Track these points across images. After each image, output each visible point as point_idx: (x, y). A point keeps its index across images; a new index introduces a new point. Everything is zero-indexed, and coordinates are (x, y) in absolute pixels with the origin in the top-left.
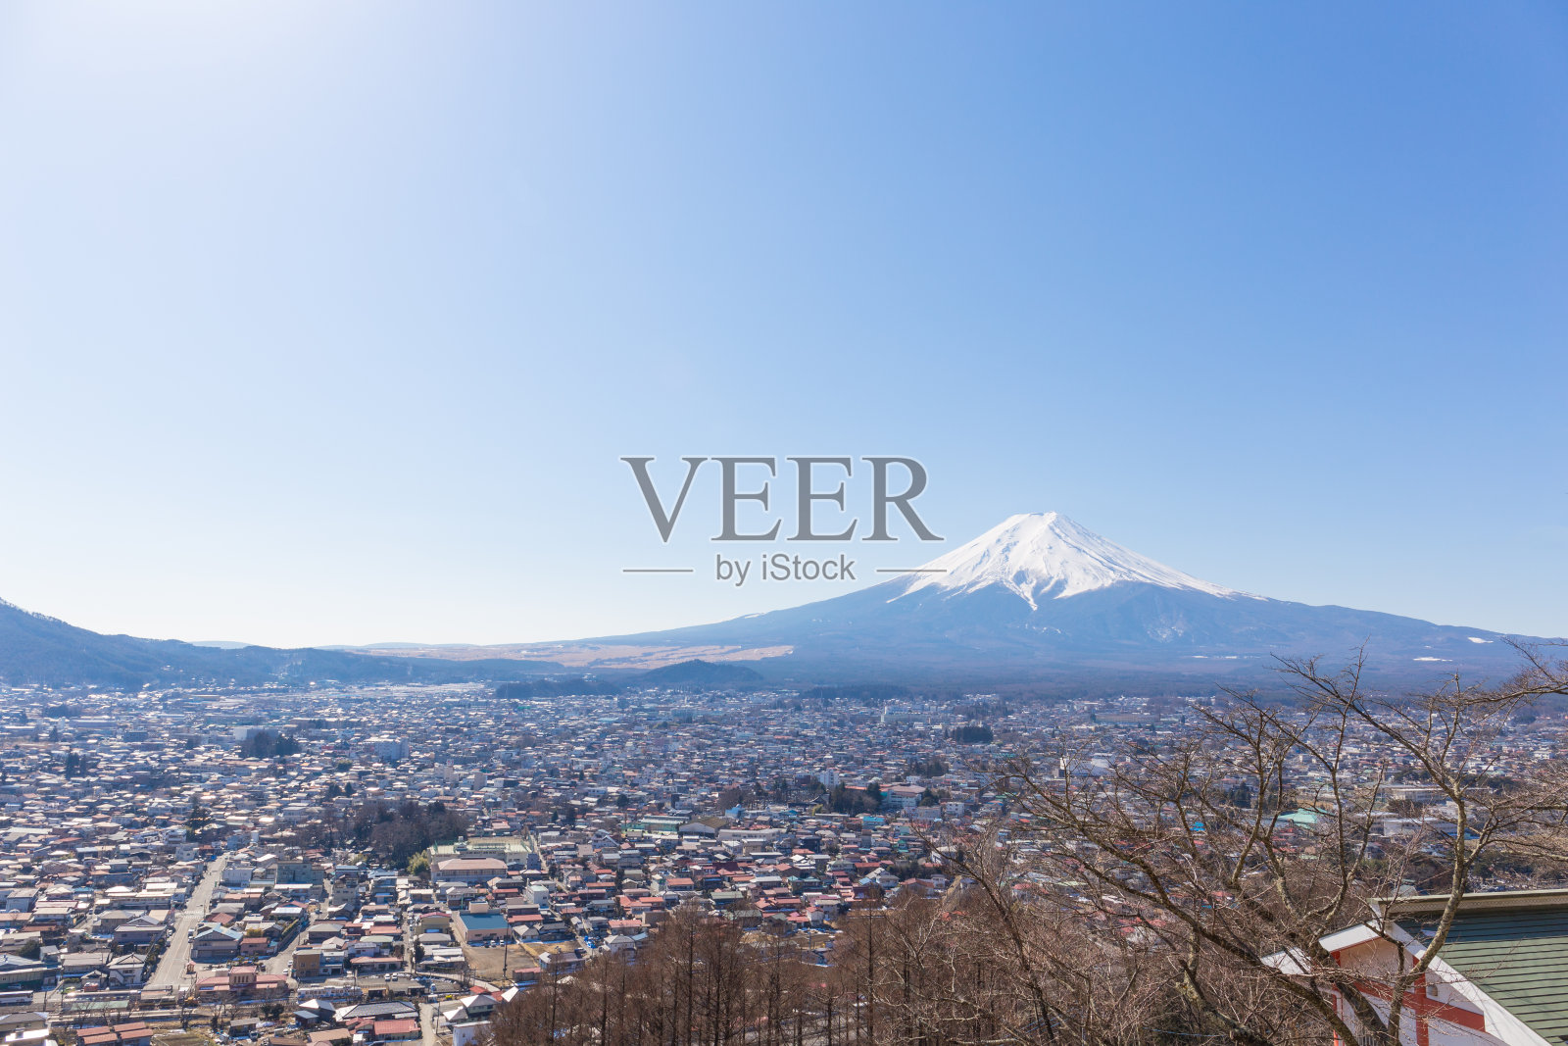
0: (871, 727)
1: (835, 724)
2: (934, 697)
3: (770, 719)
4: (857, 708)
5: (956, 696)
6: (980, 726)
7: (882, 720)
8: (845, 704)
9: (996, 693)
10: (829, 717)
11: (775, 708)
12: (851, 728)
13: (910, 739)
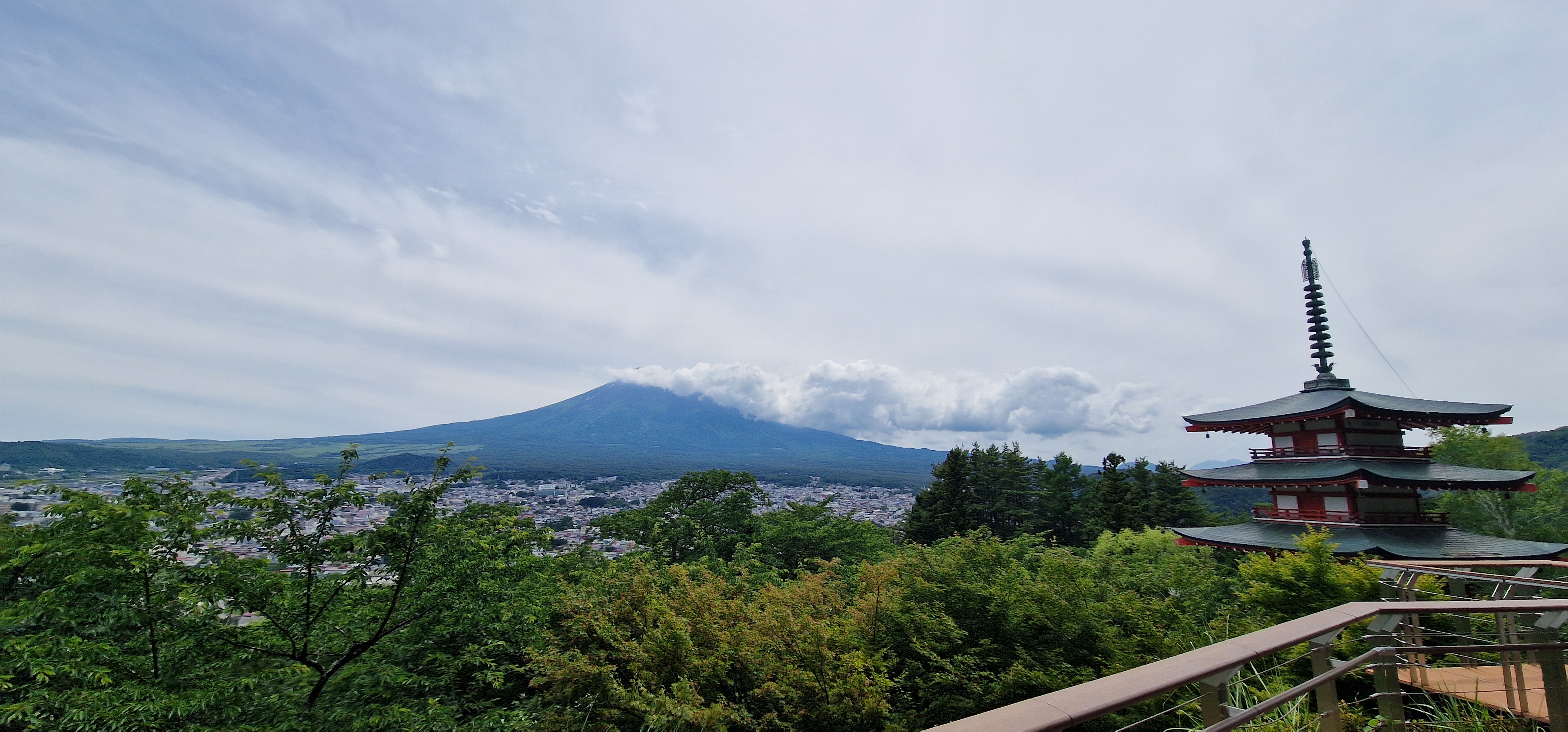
2: (576, 478)
6: (601, 496)
9: (616, 475)
13: (553, 507)
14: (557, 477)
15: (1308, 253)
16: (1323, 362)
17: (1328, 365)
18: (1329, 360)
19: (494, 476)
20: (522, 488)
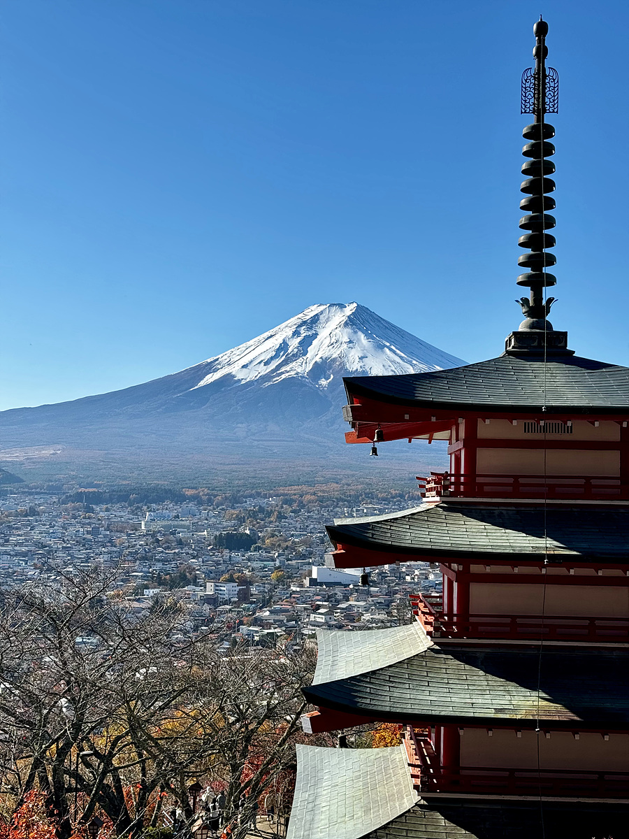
0: (129, 535)
1: (88, 532)
2: (210, 501)
3: (17, 528)
4: (121, 514)
5: (235, 500)
6: (248, 532)
7: (143, 528)
8: (107, 510)
9: (277, 496)
10: (83, 525)
11: (26, 516)
12: (105, 536)
13: (168, 548)
14: (179, 498)
15: (542, 53)
16: (538, 296)
17: (544, 303)
18: (547, 292)
19: (79, 497)
20: (121, 517)
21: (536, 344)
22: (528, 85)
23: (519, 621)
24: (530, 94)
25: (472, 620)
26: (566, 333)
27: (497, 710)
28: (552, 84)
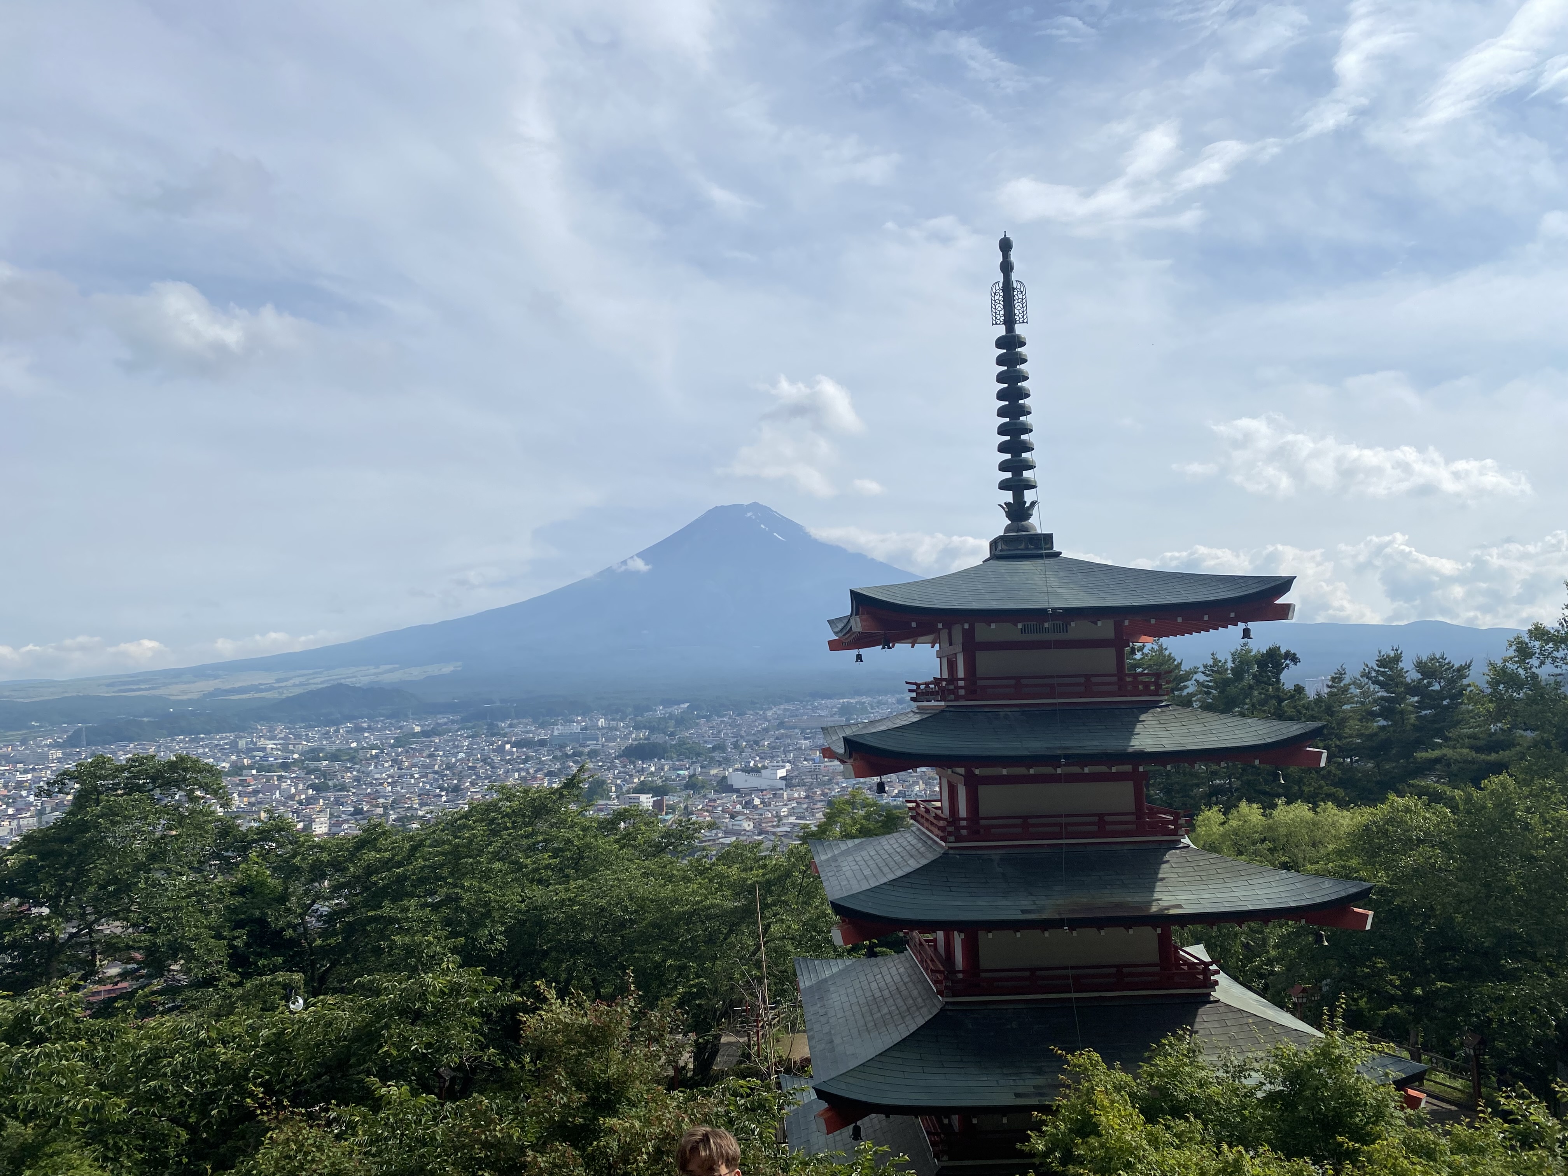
6: (659, 741)
9: (687, 703)
15: (1007, 267)
16: (1019, 499)
17: (1027, 505)
21: (1022, 546)
22: (997, 297)
23: (1030, 821)
24: (1000, 307)
25: (983, 822)
26: (1052, 534)
27: (1023, 912)
28: (1020, 296)
